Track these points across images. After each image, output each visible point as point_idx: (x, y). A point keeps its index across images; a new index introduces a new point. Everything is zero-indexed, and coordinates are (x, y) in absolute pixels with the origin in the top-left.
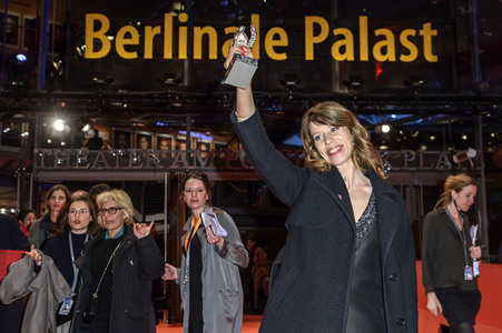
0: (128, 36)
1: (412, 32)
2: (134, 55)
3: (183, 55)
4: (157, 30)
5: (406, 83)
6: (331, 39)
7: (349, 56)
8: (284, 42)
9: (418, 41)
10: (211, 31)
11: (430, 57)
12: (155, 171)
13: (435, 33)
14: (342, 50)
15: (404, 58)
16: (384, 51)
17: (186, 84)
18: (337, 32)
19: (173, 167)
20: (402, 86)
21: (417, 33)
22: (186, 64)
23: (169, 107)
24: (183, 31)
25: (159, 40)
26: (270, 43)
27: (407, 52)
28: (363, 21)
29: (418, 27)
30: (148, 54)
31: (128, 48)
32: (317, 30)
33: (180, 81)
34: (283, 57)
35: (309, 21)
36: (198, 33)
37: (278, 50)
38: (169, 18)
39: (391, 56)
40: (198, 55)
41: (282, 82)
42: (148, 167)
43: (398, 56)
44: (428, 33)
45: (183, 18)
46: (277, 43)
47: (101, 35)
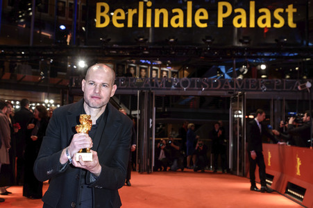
0: (119, 14)
1: (281, 10)
2: (122, 25)
3: (149, 25)
4: (135, 11)
5: (276, 40)
6: (233, 15)
7: (244, 24)
8: (206, 17)
9: (284, 15)
10: (165, 12)
11: (291, 24)
12: (133, 89)
13: (295, 10)
14: (239, 21)
15: (276, 25)
16: (264, 21)
17: (150, 41)
18: (236, 11)
19: (143, 87)
20: (274, 42)
21: (285, 11)
22: (151, 30)
23: (140, 54)
24: (149, 11)
25: (136, 17)
26: (198, 18)
27: (278, 22)
28: (252, 5)
29: (285, 7)
30: (130, 25)
31: (119, 21)
32: (225, 10)
33: (147, 40)
34: (205, 25)
35: (221, 5)
36: (158, 12)
37: (202, 21)
38: (141, 4)
39: (268, 24)
40: (157, 25)
41: (204, 40)
42: (129, 87)
43: (272, 24)
44: (291, 10)
45: (149, 4)
46: (202, 18)
47: (104, 14)
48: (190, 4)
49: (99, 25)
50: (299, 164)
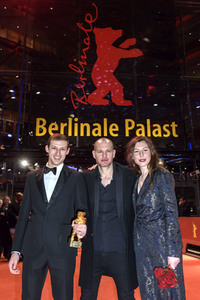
0: (53, 127)
1: (168, 125)
3: (76, 134)
4: (66, 125)
5: (167, 146)
6: (136, 128)
7: (143, 135)
8: (117, 129)
9: (170, 129)
10: (88, 125)
11: (175, 135)
13: (177, 126)
14: (140, 132)
15: (165, 136)
16: (157, 133)
17: (77, 146)
18: (138, 125)
21: (170, 126)
22: (77, 138)
24: (76, 125)
25: (66, 129)
26: (111, 130)
27: (166, 133)
28: (148, 121)
29: (170, 123)
31: (54, 132)
32: (130, 125)
33: (75, 145)
34: (117, 135)
35: (127, 121)
36: (82, 126)
37: (114, 132)
38: (70, 120)
39: (160, 135)
40: (82, 134)
41: (117, 145)
43: (162, 135)
44: (174, 125)
45: (76, 120)
46: (114, 130)
47: (42, 127)
48: (105, 120)
49: (38, 134)
50: (195, 229)
